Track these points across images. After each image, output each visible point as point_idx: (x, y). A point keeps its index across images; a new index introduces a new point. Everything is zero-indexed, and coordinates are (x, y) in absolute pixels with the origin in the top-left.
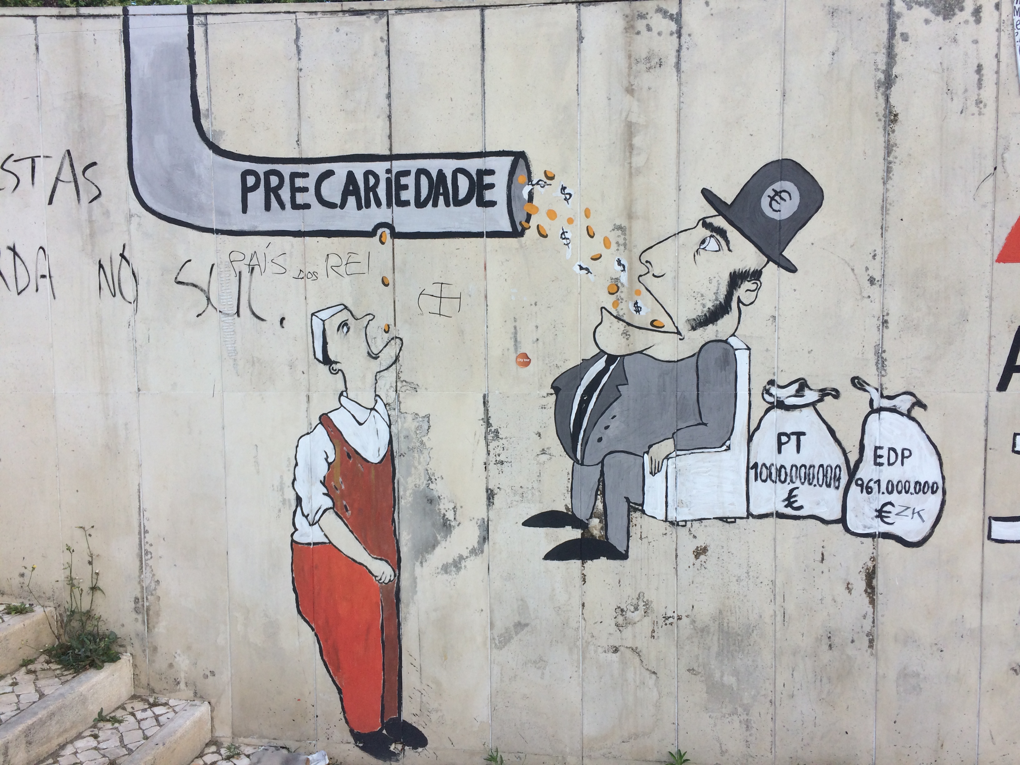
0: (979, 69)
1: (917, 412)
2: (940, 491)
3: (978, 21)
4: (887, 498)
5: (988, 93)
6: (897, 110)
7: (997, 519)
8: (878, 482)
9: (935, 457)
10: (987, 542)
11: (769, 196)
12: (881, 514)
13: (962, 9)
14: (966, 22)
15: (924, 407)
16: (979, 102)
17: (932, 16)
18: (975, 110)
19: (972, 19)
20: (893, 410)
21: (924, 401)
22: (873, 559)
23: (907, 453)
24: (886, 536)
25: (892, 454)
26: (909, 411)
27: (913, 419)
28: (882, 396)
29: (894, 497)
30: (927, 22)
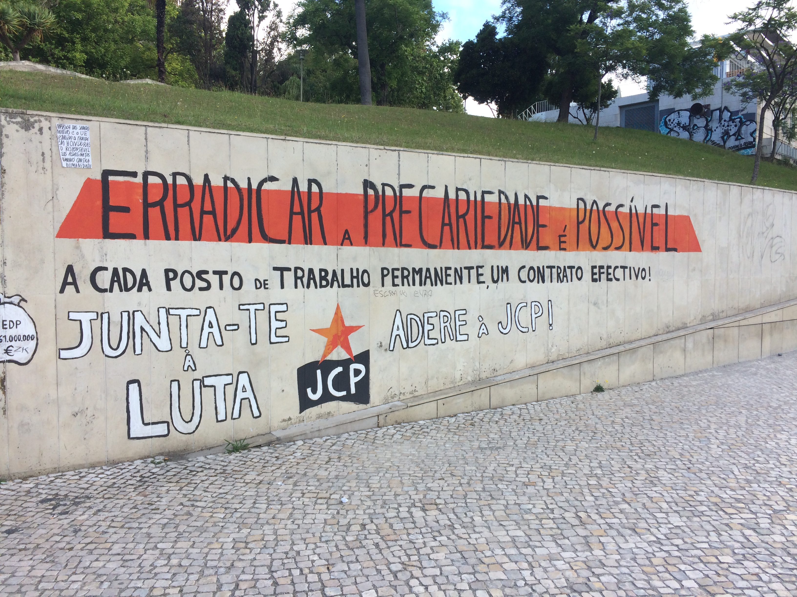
0: (43, 154)
1: (22, 304)
3: (41, 133)
5: (48, 165)
6: (5, 168)
7: (62, 349)
10: (59, 360)
13: (34, 128)
14: (36, 133)
15: (26, 301)
16: (44, 168)
17: (20, 129)
18: (42, 172)
19: (38, 133)
20: (11, 303)
21: (26, 299)
22: (4, 373)
24: (10, 361)
29: (13, 343)
30: (17, 131)
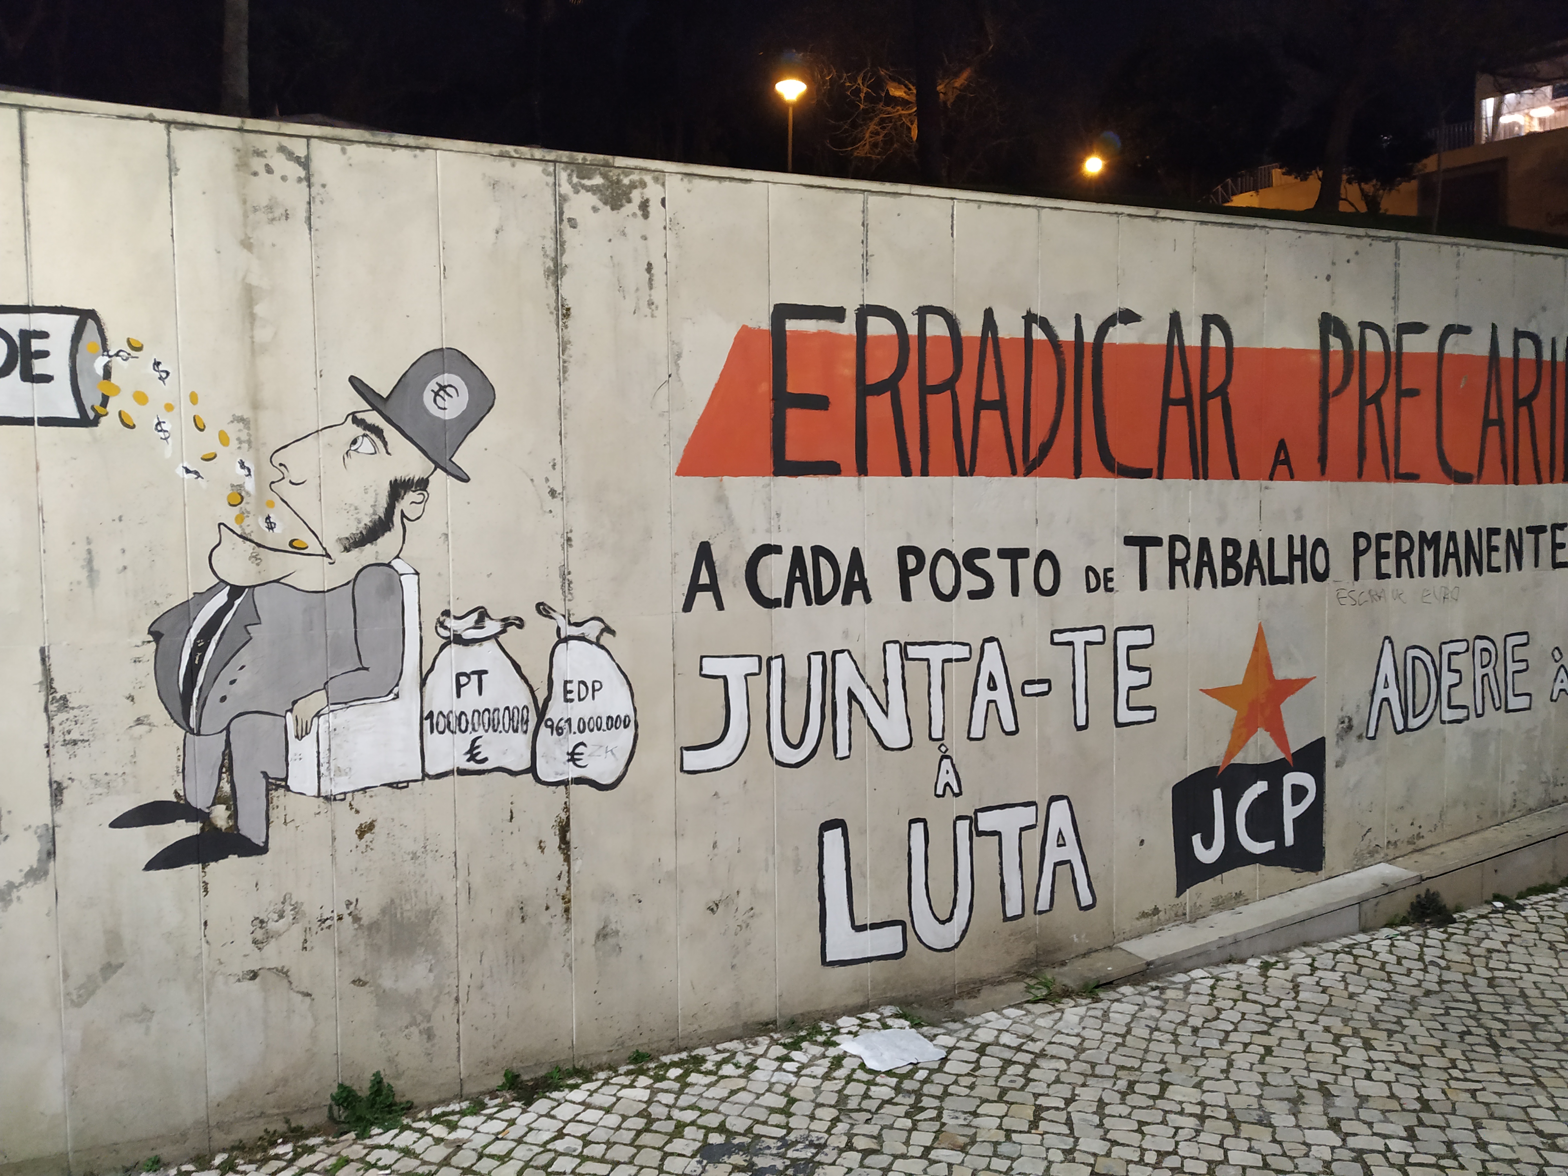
0: (649, 268)
1: (606, 639)
2: (632, 724)
3: (646, 216)
4: (580, 738)
5: (659, 294)
6: (570, 303)
7: (688, 749)
8: (569, 721)
9: (626, 687)
10: (680, 775)
11: (433, 391)
12: (573, 757)
13: (629, 201)
14: (634, 215)
15: (613, 632)
16: (651, 303)
17: (600, 205)
18: (648, 311)
19: (639, 213)
20: (582, 638)
21: (613, 627)
22: (567, 809)
23: (597, 686)
24: (579, 781)
25: (582, 687)
26: (598, 638)
27: (602, 647)
28: (570, 624)
29: (586, 737)
30: (595, 209)
